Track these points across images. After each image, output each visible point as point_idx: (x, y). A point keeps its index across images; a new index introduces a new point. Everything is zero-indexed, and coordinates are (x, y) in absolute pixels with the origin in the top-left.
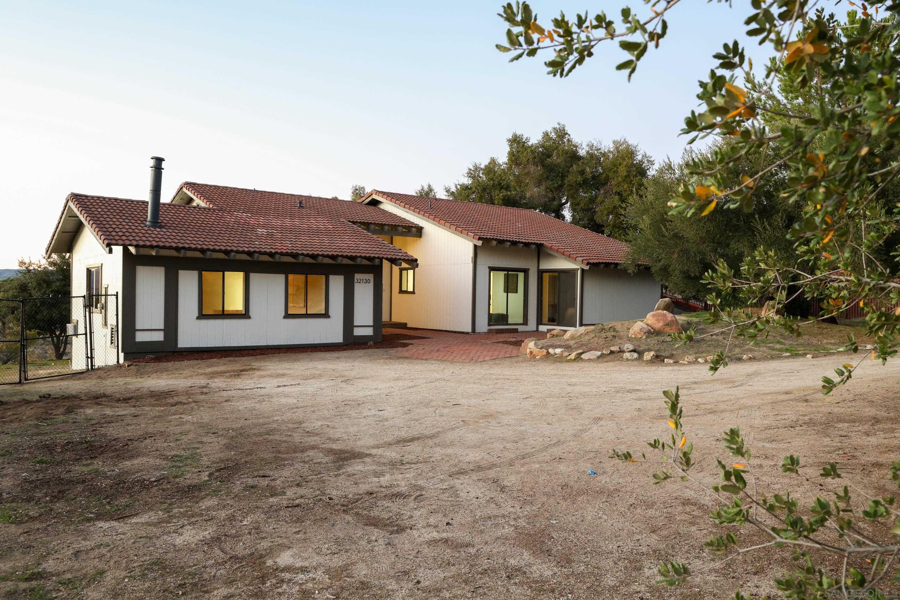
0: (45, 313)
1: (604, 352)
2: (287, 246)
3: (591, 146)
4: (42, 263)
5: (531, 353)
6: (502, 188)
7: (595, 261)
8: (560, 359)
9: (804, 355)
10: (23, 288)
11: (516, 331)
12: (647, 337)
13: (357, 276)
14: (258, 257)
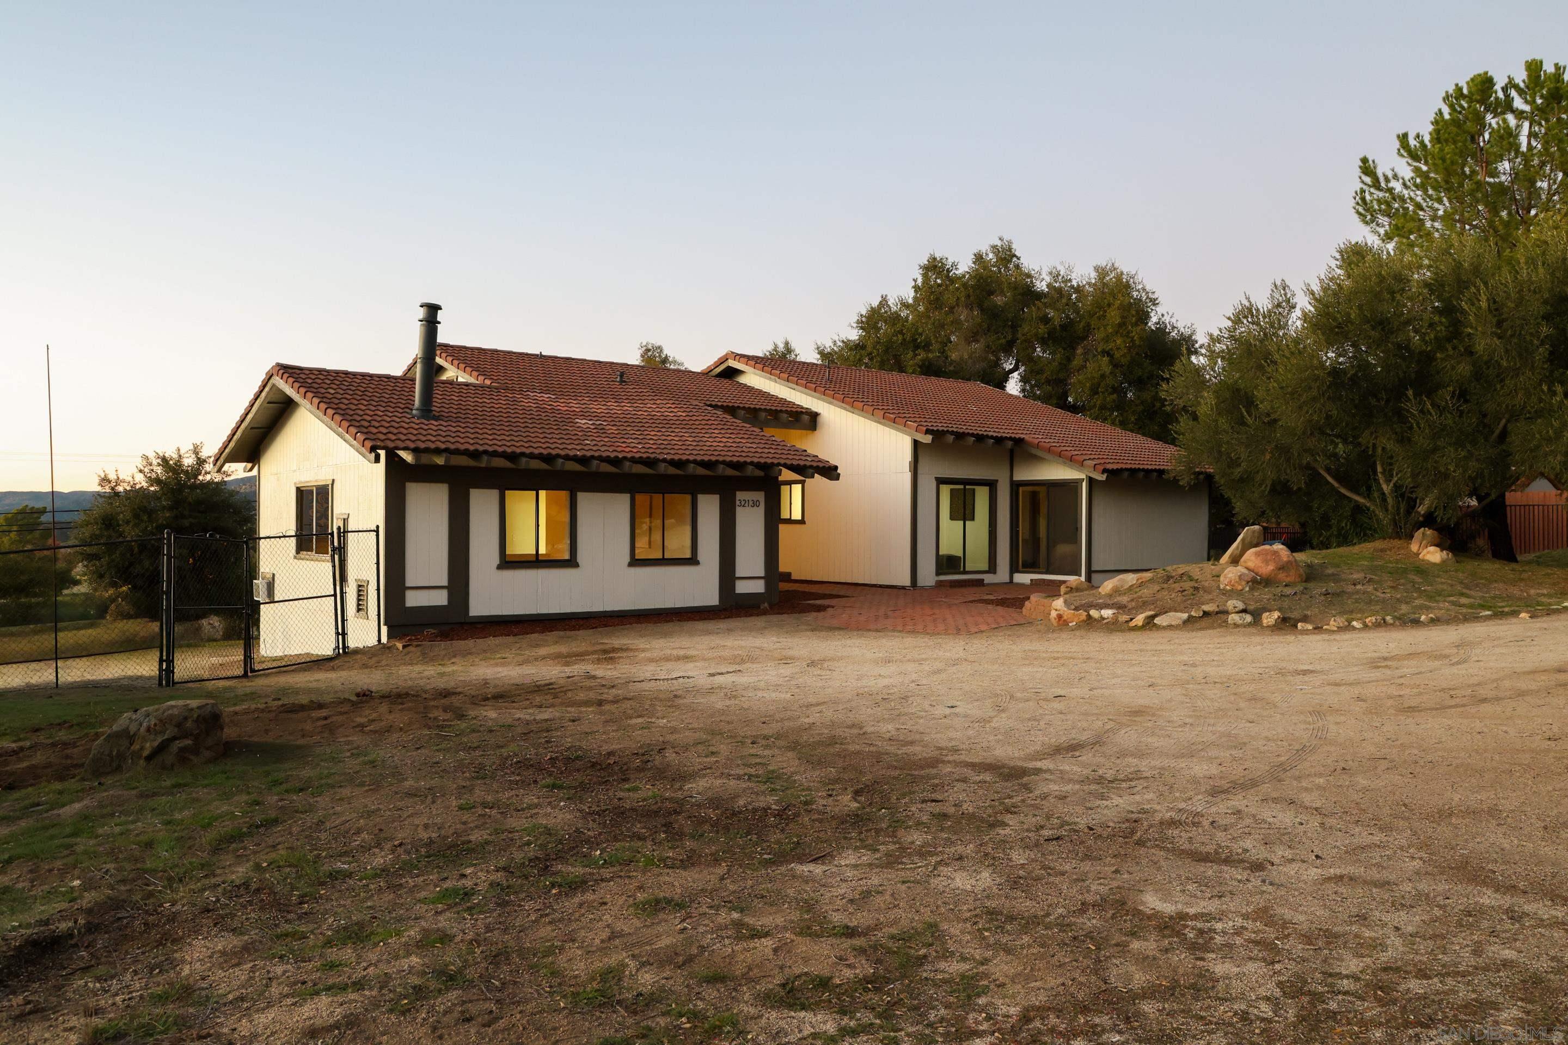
0: (147, 563)
1: (1193, 614)
2: (633, 446)
3: (1056, 276)
4: (137, 480)
5: (1060, 617)
6: (917, 347)
7: (1115, 467)
8: (1113, 627)
9: (1515, 614)
10: (108, 522)
11: (980, 583)
12: (1252, 589)
13: (741, 496)
14: (598, 466)
